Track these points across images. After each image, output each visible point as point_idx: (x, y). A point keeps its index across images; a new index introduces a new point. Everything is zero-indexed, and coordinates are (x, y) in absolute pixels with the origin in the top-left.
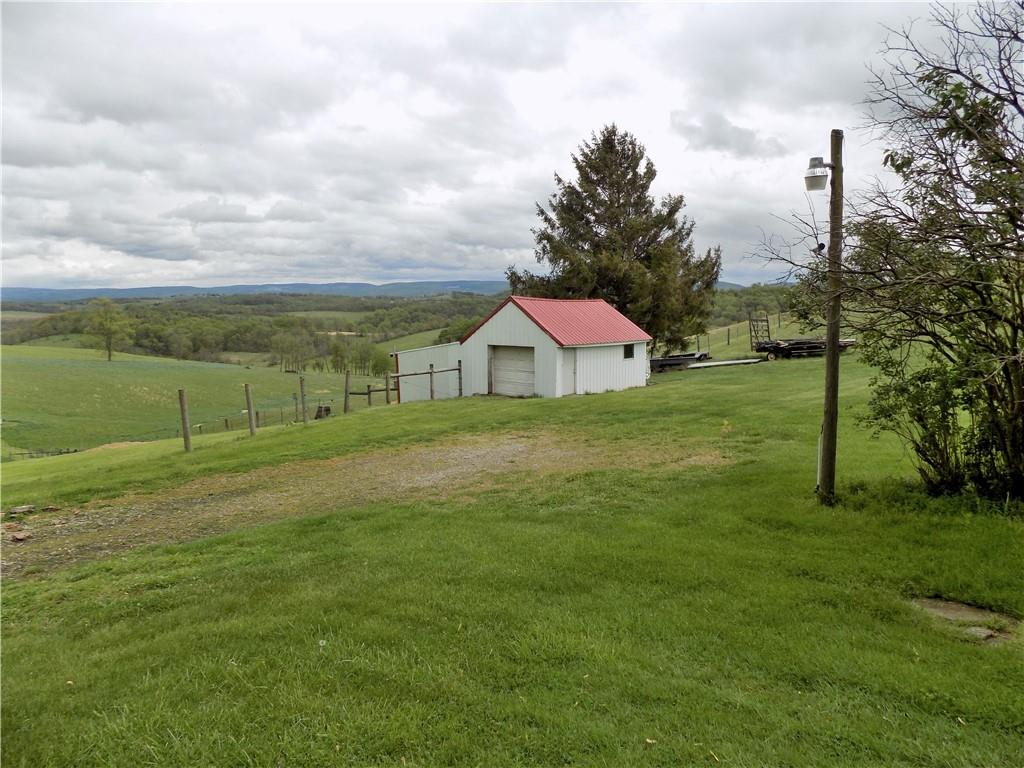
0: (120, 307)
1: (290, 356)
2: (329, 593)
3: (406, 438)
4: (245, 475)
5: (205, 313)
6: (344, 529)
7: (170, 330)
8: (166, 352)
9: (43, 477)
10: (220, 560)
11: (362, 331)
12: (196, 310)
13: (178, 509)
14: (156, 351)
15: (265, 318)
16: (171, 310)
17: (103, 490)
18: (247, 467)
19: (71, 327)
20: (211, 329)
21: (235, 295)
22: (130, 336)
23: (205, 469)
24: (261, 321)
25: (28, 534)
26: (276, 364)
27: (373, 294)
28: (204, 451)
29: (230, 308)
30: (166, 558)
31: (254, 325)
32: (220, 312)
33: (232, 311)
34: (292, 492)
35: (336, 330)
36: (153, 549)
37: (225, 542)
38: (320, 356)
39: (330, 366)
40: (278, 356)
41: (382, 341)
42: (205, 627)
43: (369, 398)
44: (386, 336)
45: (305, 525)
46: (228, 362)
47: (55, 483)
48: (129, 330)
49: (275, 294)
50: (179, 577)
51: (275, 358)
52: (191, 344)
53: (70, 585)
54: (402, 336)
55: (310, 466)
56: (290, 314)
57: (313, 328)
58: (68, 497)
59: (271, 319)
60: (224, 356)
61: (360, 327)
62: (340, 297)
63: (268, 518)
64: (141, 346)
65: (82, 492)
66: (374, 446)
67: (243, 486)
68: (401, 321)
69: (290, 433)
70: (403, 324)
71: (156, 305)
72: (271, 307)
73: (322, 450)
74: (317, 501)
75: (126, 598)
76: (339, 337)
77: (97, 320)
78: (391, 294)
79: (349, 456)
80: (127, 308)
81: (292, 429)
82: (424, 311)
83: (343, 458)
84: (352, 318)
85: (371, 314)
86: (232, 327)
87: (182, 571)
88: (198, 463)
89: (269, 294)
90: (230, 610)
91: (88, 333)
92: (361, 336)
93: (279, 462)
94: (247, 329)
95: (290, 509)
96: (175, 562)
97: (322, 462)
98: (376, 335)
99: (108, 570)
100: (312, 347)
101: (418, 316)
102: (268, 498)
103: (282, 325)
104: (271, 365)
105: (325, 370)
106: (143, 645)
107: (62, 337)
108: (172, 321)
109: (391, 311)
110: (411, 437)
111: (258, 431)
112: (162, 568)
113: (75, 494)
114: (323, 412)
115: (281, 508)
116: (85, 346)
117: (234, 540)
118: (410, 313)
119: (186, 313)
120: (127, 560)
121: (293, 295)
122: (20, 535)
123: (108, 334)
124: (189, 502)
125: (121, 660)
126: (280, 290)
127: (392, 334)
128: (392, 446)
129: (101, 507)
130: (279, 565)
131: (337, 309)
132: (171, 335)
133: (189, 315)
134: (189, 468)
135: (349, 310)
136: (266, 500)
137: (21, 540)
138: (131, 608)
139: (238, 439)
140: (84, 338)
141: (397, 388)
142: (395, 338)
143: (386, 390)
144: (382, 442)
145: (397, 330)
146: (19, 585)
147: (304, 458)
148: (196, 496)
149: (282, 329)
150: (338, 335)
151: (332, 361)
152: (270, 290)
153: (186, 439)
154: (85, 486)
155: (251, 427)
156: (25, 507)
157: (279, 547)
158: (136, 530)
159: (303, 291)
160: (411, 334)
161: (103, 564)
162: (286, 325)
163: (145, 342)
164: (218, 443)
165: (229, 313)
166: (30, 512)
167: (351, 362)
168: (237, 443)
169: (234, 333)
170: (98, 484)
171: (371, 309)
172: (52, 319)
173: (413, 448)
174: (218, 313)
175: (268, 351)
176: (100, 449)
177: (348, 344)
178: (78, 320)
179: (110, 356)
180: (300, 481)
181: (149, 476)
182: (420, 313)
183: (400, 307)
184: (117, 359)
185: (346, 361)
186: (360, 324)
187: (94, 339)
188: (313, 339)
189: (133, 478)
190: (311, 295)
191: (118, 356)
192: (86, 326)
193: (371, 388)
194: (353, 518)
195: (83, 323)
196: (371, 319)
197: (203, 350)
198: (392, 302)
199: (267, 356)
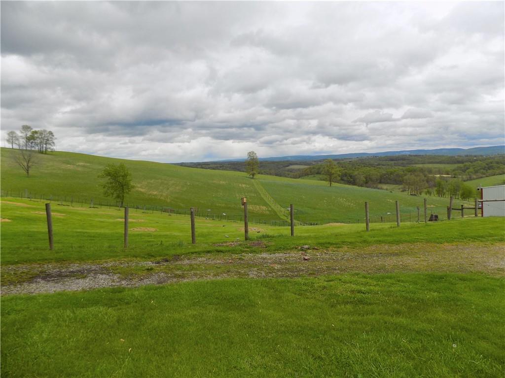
0: (335, 163)
1: (413, 187)
2: (452, 319)
3: (490, 238)
4: (397, 246)
5: (372, 165)
6: (455, 284)
7: (356, 173)
8: (354, 183)
9: (311, 234)
10: (389, 287)
11: (455, 174)
12: (368, 164)
13: (366, 258)
14: (349, 183)
15: (401, 167)
16: (357, 164)
17: (334, 244)
18: (398, 242)
19: (316, 172)
20: (375, 173)
21: (386, 156)
22: (339, 176)
23: (377, 241)
24: (398, 169)
25: (309, 258)
26: (405, 191)
27: (463, 154)
28: (376, 231)
29: (384, 163)
30: (364, 280)
31: (395, 171)
32: (379, 165)
33: (384, 164)
34: (422, 259)
35: (440, 174)
36: (357, 274)
37: (391, 278)
38: (429, 187)
39: (435, 193)
40: (407, 187)
41: (467, 180)
42: (387, 318)
43: (462, 212)
44: (470, 177)
45: (431, 277)
46: (381, 189)
47: (316, 238)
48: (339, 173)
49: (406, 155)
50: (371, 290)
51: (405, 187)
52: (365, 180)
53: (326, 283)
54: (482, 177)
55: (431, 246)
56: (414, 165)
57: (426, 173)
58: (321, 244)
59: (404, 168)
60: (380, 186)
61: (454, 172)
62: (443, 156)
63: (410, 270)
64: (343, 180)
65: (326, 243)
66: (469, 240)
67: (396, 252)
68: (481, 169)
69: (419, 227)
70: (482, 170)
71: (350, 161)
72: (404, 162)
73: (438, 238)
74: (437, 266)
75: (349, 294)
76: (441, 178)
77: (326, 169)
78: (473, 154)
79: (454, 244)
80: (338, 163)
81: (420, 225)
82: (497, 163)
83: (451, 244)
84: (449, 167)
85: (461, 165)
86: (384, 172)
87: (372, 288)
88: (374, 237)
89: (404, 155)
90: (398, 313)
91: (323, 174)
92: (455, 177)
93: (414, 242)
94: (391, 173)
95: (422, 267)
96: (368, 283)
97: (438, 245)
98: (464, 177)
99: (340, 280)
100: (425, 182)
101: (493, 166)
102: (409, 259)
103: (410, 171)
104: (403, 191)
105: (432, 195)
106: (360, 318)
107: (313, 176)
108: (357, 169)
109: (474, 163)
110: (496, 238)
111: (401, 224)
112: (362, 284)
113: (324, 244)
114: (434, 218)
115: (417, 266)
116: (321, 180)
117: (395, 277)
118: (487, 164)
119: (363, 165)
120: (346, 277)
121: (416, 156)
122: (306, 258)
123: (330, 175)
124: (371, 255)
125: (352, 322)
126: (409, 153)
127: (475, 177)
128: (482, 241)
129: (334, 251)
130: (421, 296)
131: (440, 163)
132: (356, 175)
133: (364, 166)
134: (370, 239)
135: (448, 163)
136: (408, 260)
137: (306, 260)
138: (352, 300)
139: (391, 227)
140: (321, 176)
141: (482, 208)
142: (476, 179)
143: (475, 208)
144: (475, 238)
145: (478, 174)
146: (308, 278)
147: (428, 241)
148: (374, 253)
149: (410, 173)
150: (440, 177)
151: (436, 190)
152: (403, 153)
153: (367, 225)
154: (328, 241)
155: (397, 222)
156: (307, 246)
157: (418, 286)
158: (349, 264)
159: (421, 154)
160: (487, 176)
161: (337, 276)
162: (412, 171)
163: (345, 178)
164: (383, 228)
165: (383, 165)
166: (309, 249)
167: (448, 191)
168: (391, 229)
169: (385, 175)
170: (333, 241)
171: (462, 162)
172: (310, 168)
173: (497, 244)
174: (377, 165)
175: (401, 184)
176: (328, 225)
177: (447, 182)
178: (319, 169)
179: (331, 184)
180: (427, 254)
181: (353, 240)
182: (494, 165)
183: (480, 161)
184: (333, 185)
185: (445, 191)
186: (454, 170)
187: (325, 177)
188: (426, 178)
189: (346, 240)
190: (426, 155)
191: (334, 184)
192: (322, 171)
193: (464, 207)
194: (461, 279)
195: (321, 169)
196: (461, 168)
197: (370, 182)
198: (475, 158)
199: (401, 186)
